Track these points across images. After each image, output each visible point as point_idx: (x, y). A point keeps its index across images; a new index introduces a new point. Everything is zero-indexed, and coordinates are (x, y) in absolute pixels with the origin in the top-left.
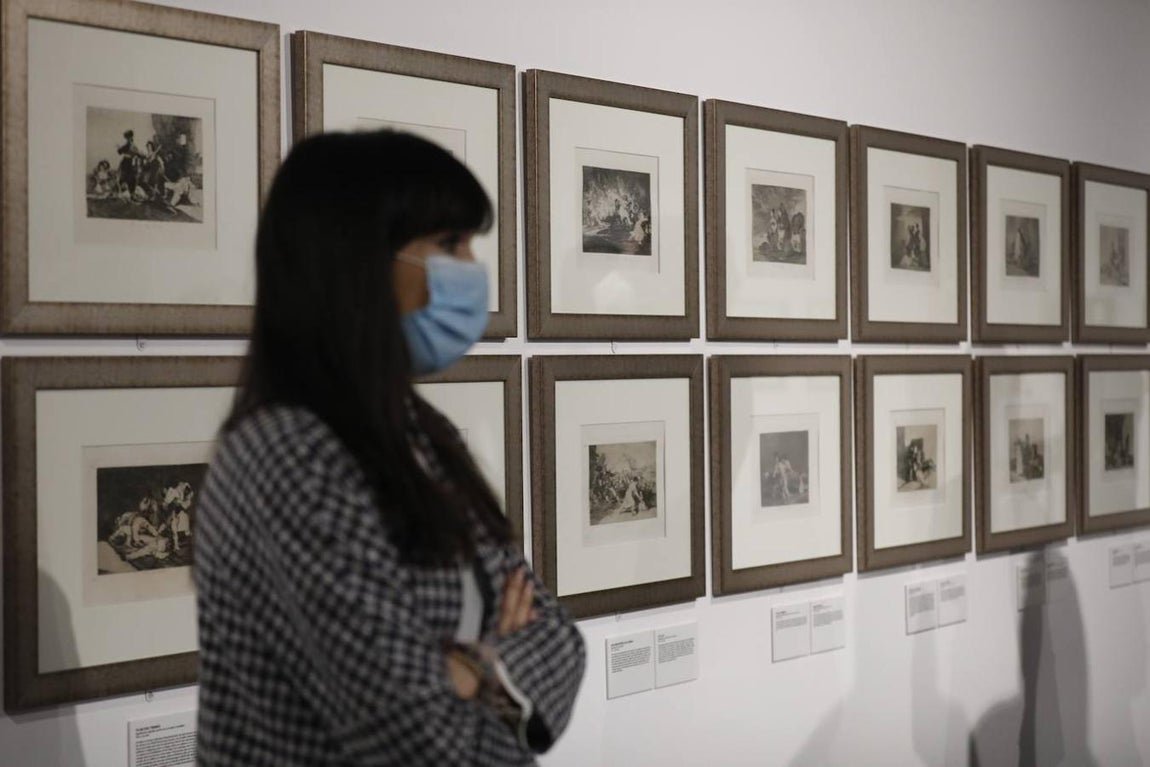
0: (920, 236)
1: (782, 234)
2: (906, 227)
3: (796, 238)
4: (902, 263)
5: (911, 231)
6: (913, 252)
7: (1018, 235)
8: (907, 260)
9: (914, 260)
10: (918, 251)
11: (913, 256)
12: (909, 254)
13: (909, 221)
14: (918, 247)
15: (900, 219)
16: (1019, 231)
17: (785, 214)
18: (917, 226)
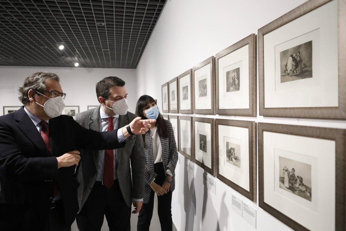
0: (236, 79)
1: (203, 90)
2: (231, 77)
3: (205, 90)
4: (230, 90)
5: (233, 79)
6: (233, 85)
7: (291, 58)
8: (232, 88)
9: (234, 88)
10: (235, 85)
11: (233, 86)
12: (232, 86)
13: (232, 75)
14: (235, 83)
15: (229, 76)
16: (292, 56)
17: (203, 86)
18: (235, 76)
